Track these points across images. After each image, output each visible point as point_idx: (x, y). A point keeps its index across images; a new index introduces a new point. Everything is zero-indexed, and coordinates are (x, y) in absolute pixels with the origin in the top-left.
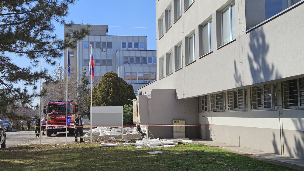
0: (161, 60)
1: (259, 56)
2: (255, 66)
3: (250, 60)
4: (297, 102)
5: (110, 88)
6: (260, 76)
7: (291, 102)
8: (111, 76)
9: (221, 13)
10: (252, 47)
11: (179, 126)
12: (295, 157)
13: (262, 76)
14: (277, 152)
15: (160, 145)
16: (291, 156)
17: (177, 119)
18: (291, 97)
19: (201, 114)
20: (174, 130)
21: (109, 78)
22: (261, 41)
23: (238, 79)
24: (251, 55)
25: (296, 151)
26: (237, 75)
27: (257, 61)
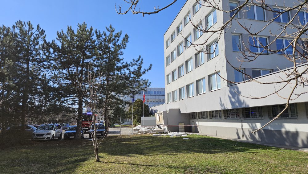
0: (168, 94)
1: (235, 96)
2: (233, 100)
3: (229, 97)
4: (250, 116)
5: (139, 107)
6: (236, 105)
7: (246, 116)
8: (140, 101)
9: (210, 77)
10: (231, 92)
11: (182, 126)
12: (250, 140)
13: (237, 104)
14: (239, 138)
15: (180, 135)
16: (248, 139)
17: (181, 123)
18: (246, 114)
19: (192, 121)
20: (179, 128)
21: (139, 102)
22: (236, 90)
23: (222, 105)
24: (230, 95)
25: (250, 137)
26: (221, 103)
27: (234, 99)
